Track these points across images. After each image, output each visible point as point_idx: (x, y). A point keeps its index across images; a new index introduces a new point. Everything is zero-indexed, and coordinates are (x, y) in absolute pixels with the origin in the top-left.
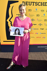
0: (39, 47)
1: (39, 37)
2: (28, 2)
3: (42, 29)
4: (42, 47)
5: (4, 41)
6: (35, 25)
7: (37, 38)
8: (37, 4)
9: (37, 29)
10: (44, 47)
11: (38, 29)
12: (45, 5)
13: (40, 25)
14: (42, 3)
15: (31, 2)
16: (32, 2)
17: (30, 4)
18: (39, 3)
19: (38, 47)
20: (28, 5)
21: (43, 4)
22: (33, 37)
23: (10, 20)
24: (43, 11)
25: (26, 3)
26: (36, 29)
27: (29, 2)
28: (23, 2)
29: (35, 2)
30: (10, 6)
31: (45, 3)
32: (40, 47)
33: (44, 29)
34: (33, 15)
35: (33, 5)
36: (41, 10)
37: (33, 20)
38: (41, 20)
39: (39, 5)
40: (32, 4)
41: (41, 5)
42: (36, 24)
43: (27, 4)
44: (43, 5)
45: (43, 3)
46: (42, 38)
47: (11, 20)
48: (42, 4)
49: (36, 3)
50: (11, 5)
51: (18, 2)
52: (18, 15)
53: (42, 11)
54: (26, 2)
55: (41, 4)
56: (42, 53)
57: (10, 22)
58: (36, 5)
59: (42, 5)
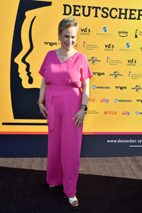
0: (112, 141)
1: (111, 112)
2: (82, 8)
3: (121, 88)
4: (120, 141)
5: (4, 124)
6: (99, 74)
7: (105, 113)
8: (108, 12)
9: (106, 88)
10: (127, 141)
11: (109, 88)
12: (130, 18)
13: (116, 75)
14: (123, 11)
15: (89, 7)
16: (93, 8)
17: (86, 13)
18: (114, 11)
19: (108, 141)
20: (79, 15)
21: (125, 14)
22: (94, 112)
23: (23, 60)
24: (125, 35)
25: (73, 8)
26: (102, 88)
27: (84, 7)
28: (65, 6)
29: (100, 8)
30: (25, 17)
31: (131, 10)
32: (115, 141)
33: (125, 88)
34: (95, 47)
35: (96, 16)
36: (120, 32)
37: (93, 60)
38: (118, 62)
39: (113, 16)
40: (93, 11)
41: (120, 18)
42: (103, 74)
43: (77, 13)
44: (125, 18)
45: (126, 10)
46: (119, 113)
47: (27, 60)
48: (121, 14)
49: (105, 10)
50: (29, 14)
51: (49, 4)
52: (50, 44)
53: (121, 34)
54: (75, 6)
55: (118, 13)
56: (120, 159)
57: (25, 66)
58: (105, 15)
59: (123, 16)
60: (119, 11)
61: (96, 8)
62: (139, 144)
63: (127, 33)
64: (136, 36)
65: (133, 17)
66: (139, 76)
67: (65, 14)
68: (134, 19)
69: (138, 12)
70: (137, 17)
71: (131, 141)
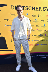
4: (35, 56)
7: (29, 45)
10: (38, 56)
12: (36, 10)
13: (32, 31)
14: (33, 8)
18: (30, 8)
25: (15, 7)
28: (12, 6)
29: (25, 7)
31: (36, 7)
32: (34, 56)
35: (24, 10)
36: (33, 15)
41: (32, 10)
44: (34, 10)
45: (35, 7)
59: (33, 9)
60: (32, 7)
61: (24, 7)
62: (43, 57)
63: (35, 15)
64: (39, 16)
65: (37, 9)
66: (41, 31)
67: (12, 9)
68: (38, 10)
69: (39, 8)
70: (39, 10)
71: (40, 56)
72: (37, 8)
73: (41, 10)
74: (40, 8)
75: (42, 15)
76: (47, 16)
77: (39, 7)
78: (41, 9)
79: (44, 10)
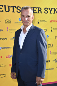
72: (35, 9)
73: (41, 13)
74: (40, 9)
75: (44, 21)
76: (51, 22)
77: (38, 8)
78: (40, 11)
79: (46, 12)
